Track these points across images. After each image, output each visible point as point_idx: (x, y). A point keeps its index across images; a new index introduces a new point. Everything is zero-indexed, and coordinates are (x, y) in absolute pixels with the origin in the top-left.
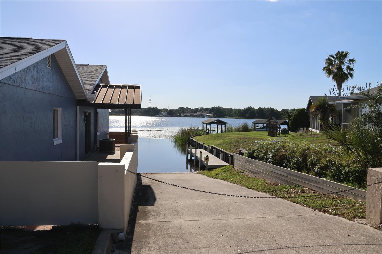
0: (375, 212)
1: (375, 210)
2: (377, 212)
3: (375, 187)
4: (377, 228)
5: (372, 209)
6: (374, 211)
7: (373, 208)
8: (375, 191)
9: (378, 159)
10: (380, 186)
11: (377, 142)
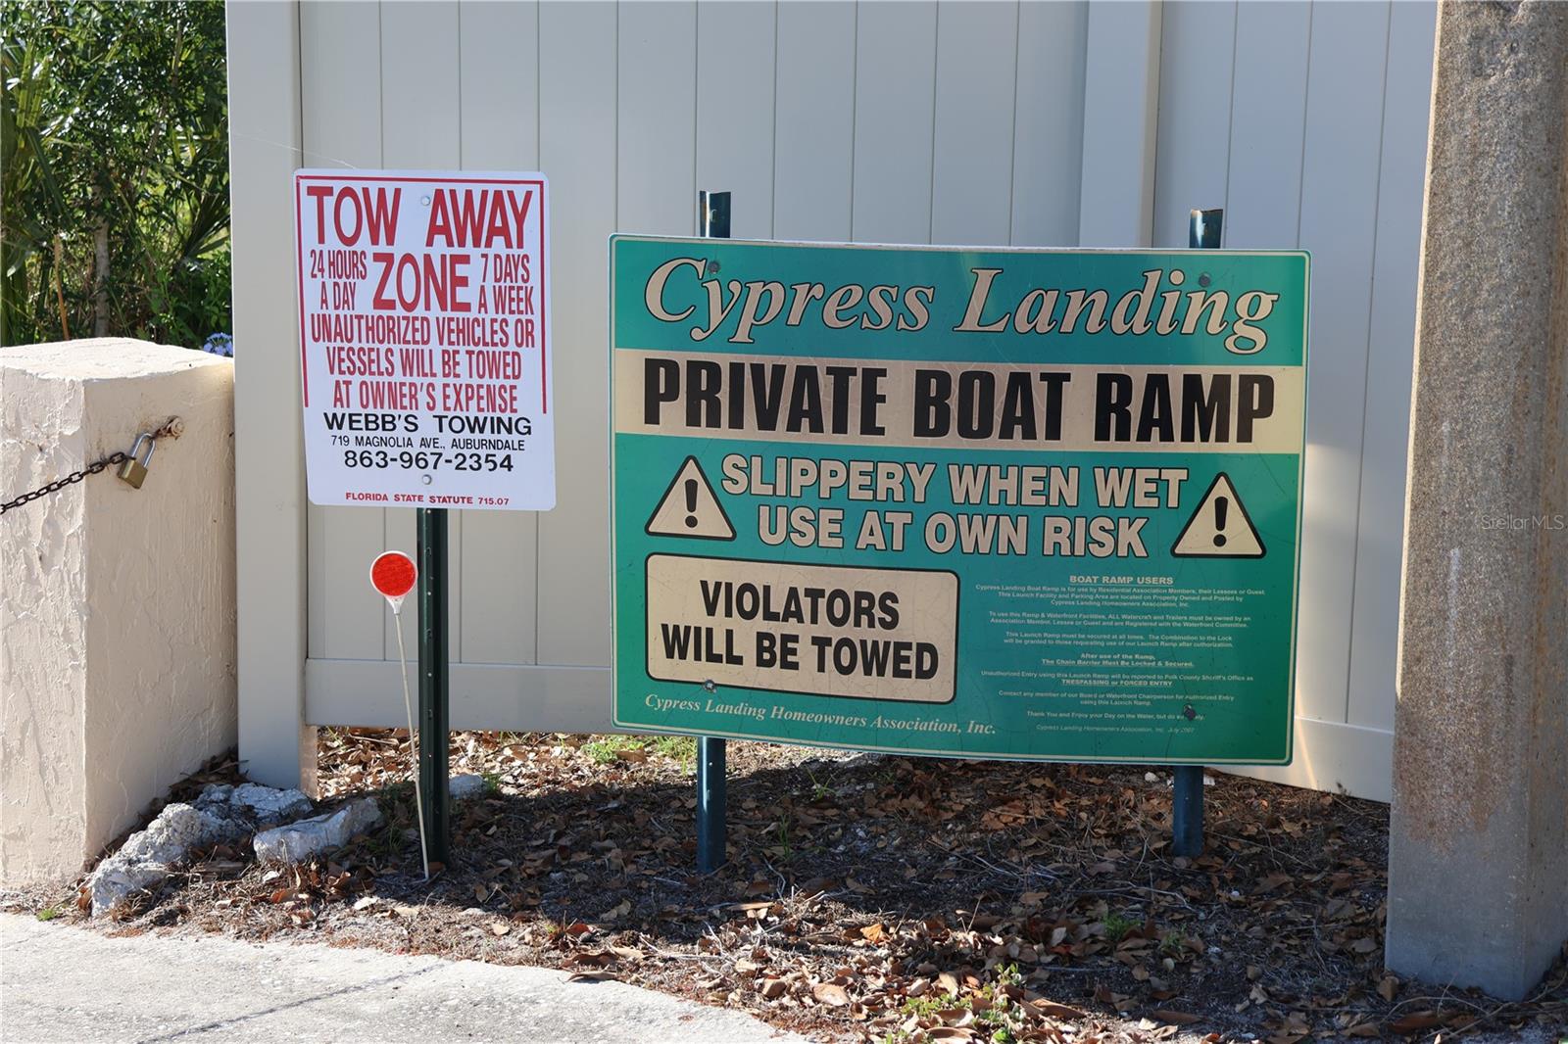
0: (42, 771)
1: (41, 752)
2: (59, 759)
3: (28, 534)
4: (60, 917)
5: (15, 744)
6: (28, 763)
7: (23, 731)
8: (30, 569)
9: (47, 261)
10: (71, 513)
11: (29, 102)
